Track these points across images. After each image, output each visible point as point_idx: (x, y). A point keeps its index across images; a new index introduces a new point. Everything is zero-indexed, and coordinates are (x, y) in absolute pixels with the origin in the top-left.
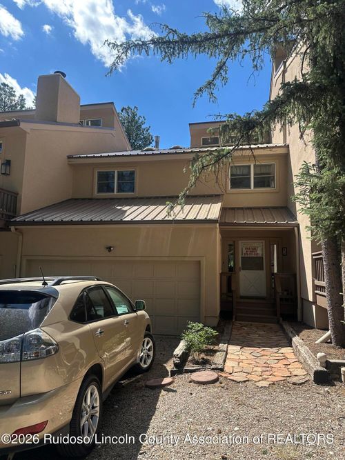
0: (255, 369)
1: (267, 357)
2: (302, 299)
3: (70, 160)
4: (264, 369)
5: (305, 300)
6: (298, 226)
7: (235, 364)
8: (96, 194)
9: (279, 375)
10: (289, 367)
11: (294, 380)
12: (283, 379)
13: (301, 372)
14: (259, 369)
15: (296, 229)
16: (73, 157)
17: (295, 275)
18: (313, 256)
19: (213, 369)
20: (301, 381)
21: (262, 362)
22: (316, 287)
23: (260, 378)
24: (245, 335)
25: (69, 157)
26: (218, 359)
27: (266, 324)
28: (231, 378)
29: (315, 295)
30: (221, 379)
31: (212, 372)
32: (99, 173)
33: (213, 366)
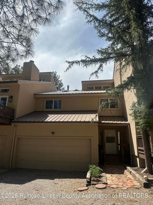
0: (119, 183)
1: (123, 179)
2: (132, 155)
3: (35, 95)
4: (123, 183)
5: (134, 155)
6: (129, 124)
7: (111, 181)
8: (45, 110)
9: (129, 185)
10: (132, 182)
11: (136, 187)
12: (131, 186)
13: (138, 184)
14: (121, 183)
15: (129, 126)
16: (36, 95)
17: (129, 145)
18: (137, 137)
19: (103, 183)
20: (139, 187)
21: (121, 181)
22: (138, 150)
23: (123, 187)
24: (111, 170)
25: (34, 94)
26: (103, 179)
27: (118, 166)
28: (111, 186)
29: (138, 153)
30: (107, 187)
31: (103, 185)
32: (46, 101)
33: (103, 182)
